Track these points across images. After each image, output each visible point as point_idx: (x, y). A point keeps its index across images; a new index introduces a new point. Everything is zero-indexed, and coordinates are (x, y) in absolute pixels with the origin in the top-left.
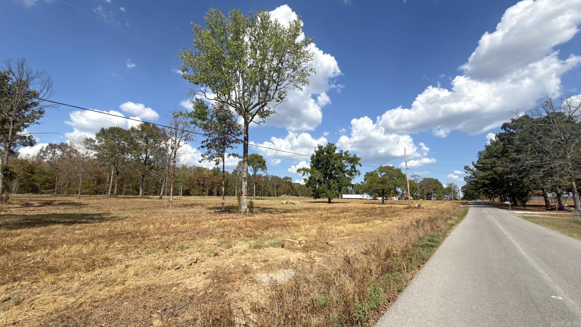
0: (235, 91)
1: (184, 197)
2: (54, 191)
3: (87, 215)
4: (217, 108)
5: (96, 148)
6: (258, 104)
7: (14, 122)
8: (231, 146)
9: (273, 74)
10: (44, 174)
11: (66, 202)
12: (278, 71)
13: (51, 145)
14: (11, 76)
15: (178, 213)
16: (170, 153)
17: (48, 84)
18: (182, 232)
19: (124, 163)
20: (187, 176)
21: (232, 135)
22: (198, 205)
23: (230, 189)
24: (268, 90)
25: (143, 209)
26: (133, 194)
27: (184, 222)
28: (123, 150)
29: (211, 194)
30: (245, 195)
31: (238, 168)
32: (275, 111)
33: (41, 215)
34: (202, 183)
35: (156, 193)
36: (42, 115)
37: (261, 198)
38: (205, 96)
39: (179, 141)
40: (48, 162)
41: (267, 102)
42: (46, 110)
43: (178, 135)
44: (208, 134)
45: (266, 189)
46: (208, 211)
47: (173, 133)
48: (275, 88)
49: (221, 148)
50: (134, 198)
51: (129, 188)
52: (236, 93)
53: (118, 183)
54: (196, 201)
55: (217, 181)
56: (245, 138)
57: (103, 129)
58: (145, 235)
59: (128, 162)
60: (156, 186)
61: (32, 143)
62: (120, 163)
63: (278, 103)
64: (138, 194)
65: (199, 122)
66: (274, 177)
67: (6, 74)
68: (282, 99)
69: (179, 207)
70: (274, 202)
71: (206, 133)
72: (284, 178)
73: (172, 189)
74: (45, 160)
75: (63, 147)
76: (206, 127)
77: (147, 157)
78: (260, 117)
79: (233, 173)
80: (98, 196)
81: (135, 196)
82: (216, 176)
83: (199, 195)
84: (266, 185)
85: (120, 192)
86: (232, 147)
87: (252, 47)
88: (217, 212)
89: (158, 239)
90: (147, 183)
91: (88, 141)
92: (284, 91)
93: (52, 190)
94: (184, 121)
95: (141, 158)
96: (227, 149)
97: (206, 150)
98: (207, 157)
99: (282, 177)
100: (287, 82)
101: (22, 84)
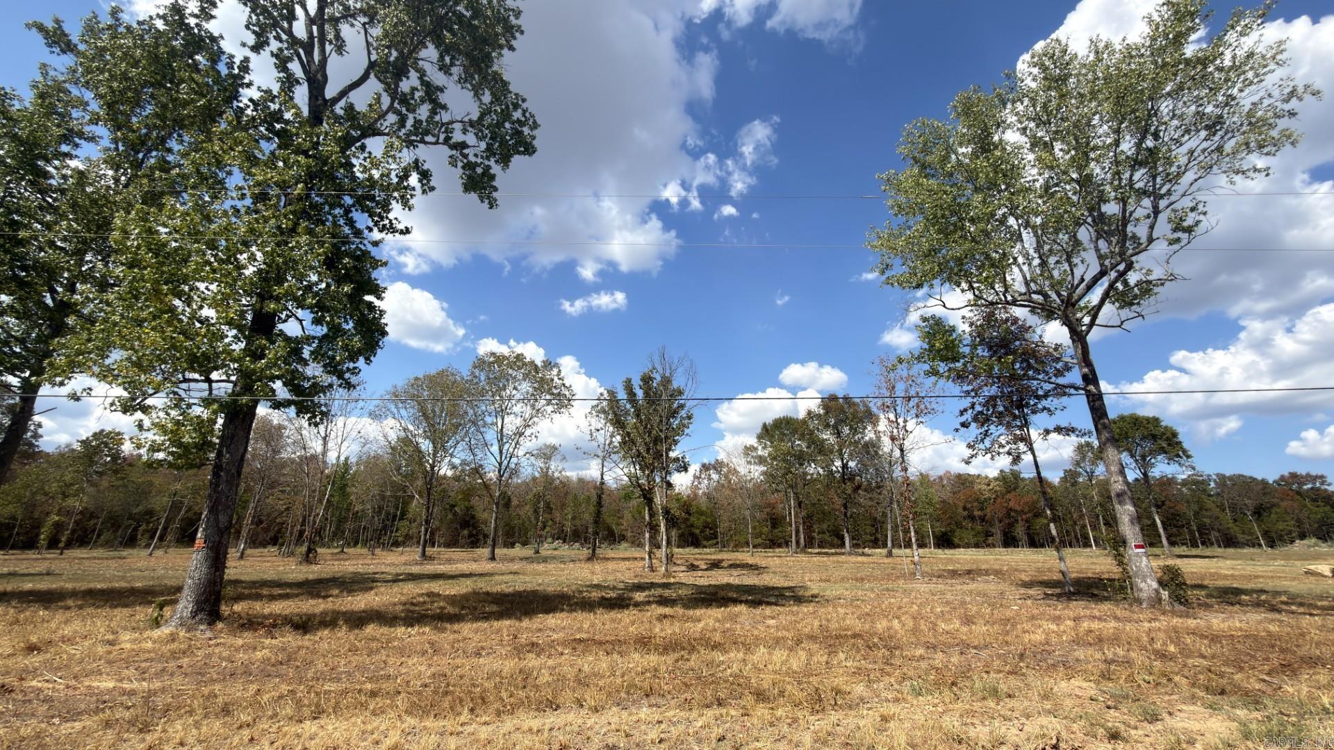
0: (1019, 266)
1: (940, 551)
2: (717, 543)
3: (773, 588)
4: (979, 323)
5: (761, 460)
6: (1102, 273)
7: (666, 438)
8: (1044, 408)
9: (1131, 176)
10: (702, 514)
11: (738, 562)
12: (1147, 159)
13: (704, 466)
14: (654, 374)
15: (942, 593)
16: (887, 450)
17: (692, 374)
18: (975, 648)
19: (807, 483)
20: (936, 499)
21: (1040, 377)
22: (987, 573)
23: (1068, 528)
24: (1125, 225)
25: (862, 579)
26: (832, 546)
27: (968, 620)
28: (801, 458)
29: (1010, 541)
30: (1137, 547)
31: (1078, 464)
32: (1171, 274)
33: (715, 586)
34: (977, 513)
35: (876, 543)
36: (691, 421)
37: (1194, 552)
38: (944, 306)
39: (905, 421)
40: (704, 493)
41: (1134, 259)
42: (695, 412)
43: (898, 408)
44: (972, 390)
45: (1207, 521)
46: (1022, 591)
47: (888, 407)
48: (1150, 211)
49: (1015, 417)
50: (836, 554)
51: (824, 533)
52: (1021, 270)
53: (804, 523)
54: (975, 561)
55: (1019, 505)
56: (1085, 377)
57: (765, 426)
58: (891, 645)
59: (813, 481)
60: (873, 526)
61: (685, 468)
62: (800, 485)
63: (1176, 247)
64: (843, 545)
65: (942, 367)
66: (1231, 478)
67: (650, 373)
68: (1189, 230)
69: (939, 577)
70: (1265, 568)
71: (966, 388)
72: (1282, 478)
73: (913, 534)
74: (701, 492)
75: (717, 466)
76: (960, 377)
77: (845, 466)
78: (1121, 307)
79: (1064, 480)
80: (777, 550)
81: (838, 550)
82: (1013, 493)
83: (977, 546)
84: (1201, 509)
85: (810, 543)
86: (1049, 410)
87: (1035, 143)
88: (1052, 595)
89: (922, 658)
90: (855, 521)
91: (748, 450)
92: (1192, 205)
93: (715, 541)
94: (905, 373)
95: (834, 468)
96: (1033, 418)
97: (974, 430)
98: (981, 446)
99: (1271, 477)
100: (1189, 176)
101: (666, 381)
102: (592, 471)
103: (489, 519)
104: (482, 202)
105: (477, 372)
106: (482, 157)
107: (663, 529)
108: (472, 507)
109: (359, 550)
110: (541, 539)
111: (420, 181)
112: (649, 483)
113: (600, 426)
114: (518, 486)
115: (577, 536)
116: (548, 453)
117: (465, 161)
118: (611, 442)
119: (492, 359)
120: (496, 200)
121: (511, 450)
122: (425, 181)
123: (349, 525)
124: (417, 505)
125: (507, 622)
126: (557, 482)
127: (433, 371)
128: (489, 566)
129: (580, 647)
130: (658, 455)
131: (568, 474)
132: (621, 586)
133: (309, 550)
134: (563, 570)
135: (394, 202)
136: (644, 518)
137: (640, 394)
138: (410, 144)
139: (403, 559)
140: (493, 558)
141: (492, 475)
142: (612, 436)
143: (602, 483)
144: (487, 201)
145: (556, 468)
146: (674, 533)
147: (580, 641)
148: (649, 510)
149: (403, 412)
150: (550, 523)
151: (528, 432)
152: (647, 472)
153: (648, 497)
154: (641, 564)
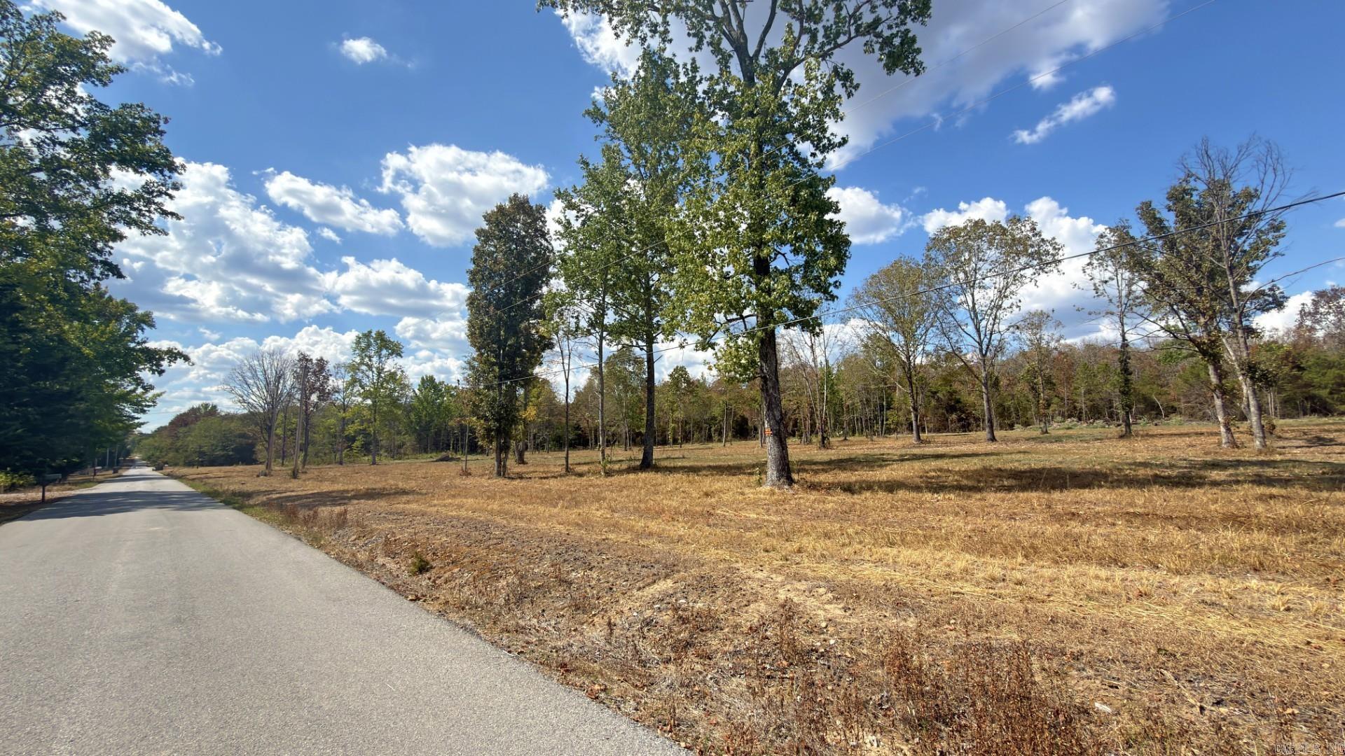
7: (1232, 268)
10: (1330, 366)
13: (1321, 295)
14: (1192, 184)
36: (1282, 231)
40: (1330, 336)
42: (1285, 217)
61: (1278, 303)
67: (1184, 184)
74: (1322, 334)
101: (1217, 188)
102: (1107, 332)
103: (979, 402)
104: (907, 73)
105: (933, 254)
106: (897, 25)
107: (1246, 390)
108: (955, 392)
109: (856, 438)
110: (1045, 418)
111: (844, 85)
112: (1209, 334)
113: (1107, 275)
114: (1003, 364)
115: (1096, 412)
116: (1036, 321)
117: (880, 40)
118: (1130, 293)
119: (946, 236)
120: (921, 63)
121: (990, 327)
122: (848, 84)
123: (846, 418)
124: (900, 394)
125: (1034, 494)
126: (1055, 353)
127: (885, 265)
128: (992, 447)
129: (1137, 522)
130: (1221, 294)
131: (1069, 341)
132: (1184, 464)
133: (824, 438)
134: (1088, 448)
135: (827, 120)
136: (1209, 382)
137: (1170, 219)
138: (825, 55)
139: (900, 443)
140: (993, 439)
141: (972, 356)
142: (1130, 283)
143: (1125, 344)
144: (911, 70)
145: (1048, 335)
146: (1270, 398)
147: (1135, 515)
148: (1216, 369)
149: (869, 311)
150: (1056, 400)
151: (1006, 303)
152: (1202, 320)
153: (1210, 352)
154: (1215, 439)
